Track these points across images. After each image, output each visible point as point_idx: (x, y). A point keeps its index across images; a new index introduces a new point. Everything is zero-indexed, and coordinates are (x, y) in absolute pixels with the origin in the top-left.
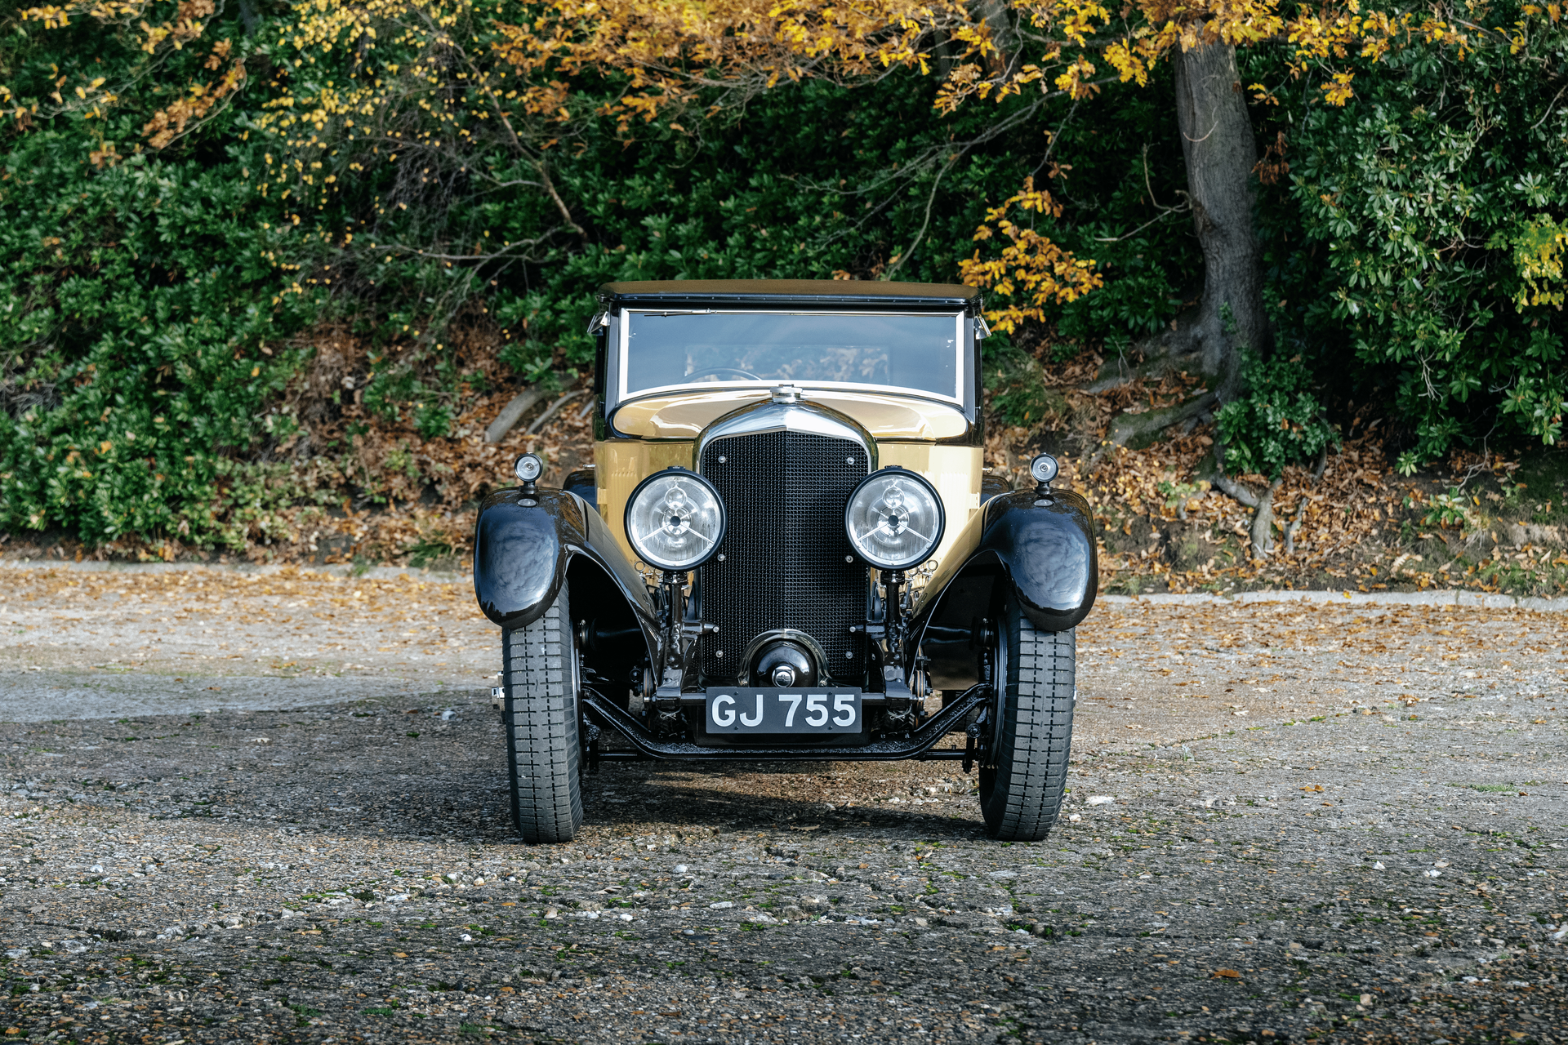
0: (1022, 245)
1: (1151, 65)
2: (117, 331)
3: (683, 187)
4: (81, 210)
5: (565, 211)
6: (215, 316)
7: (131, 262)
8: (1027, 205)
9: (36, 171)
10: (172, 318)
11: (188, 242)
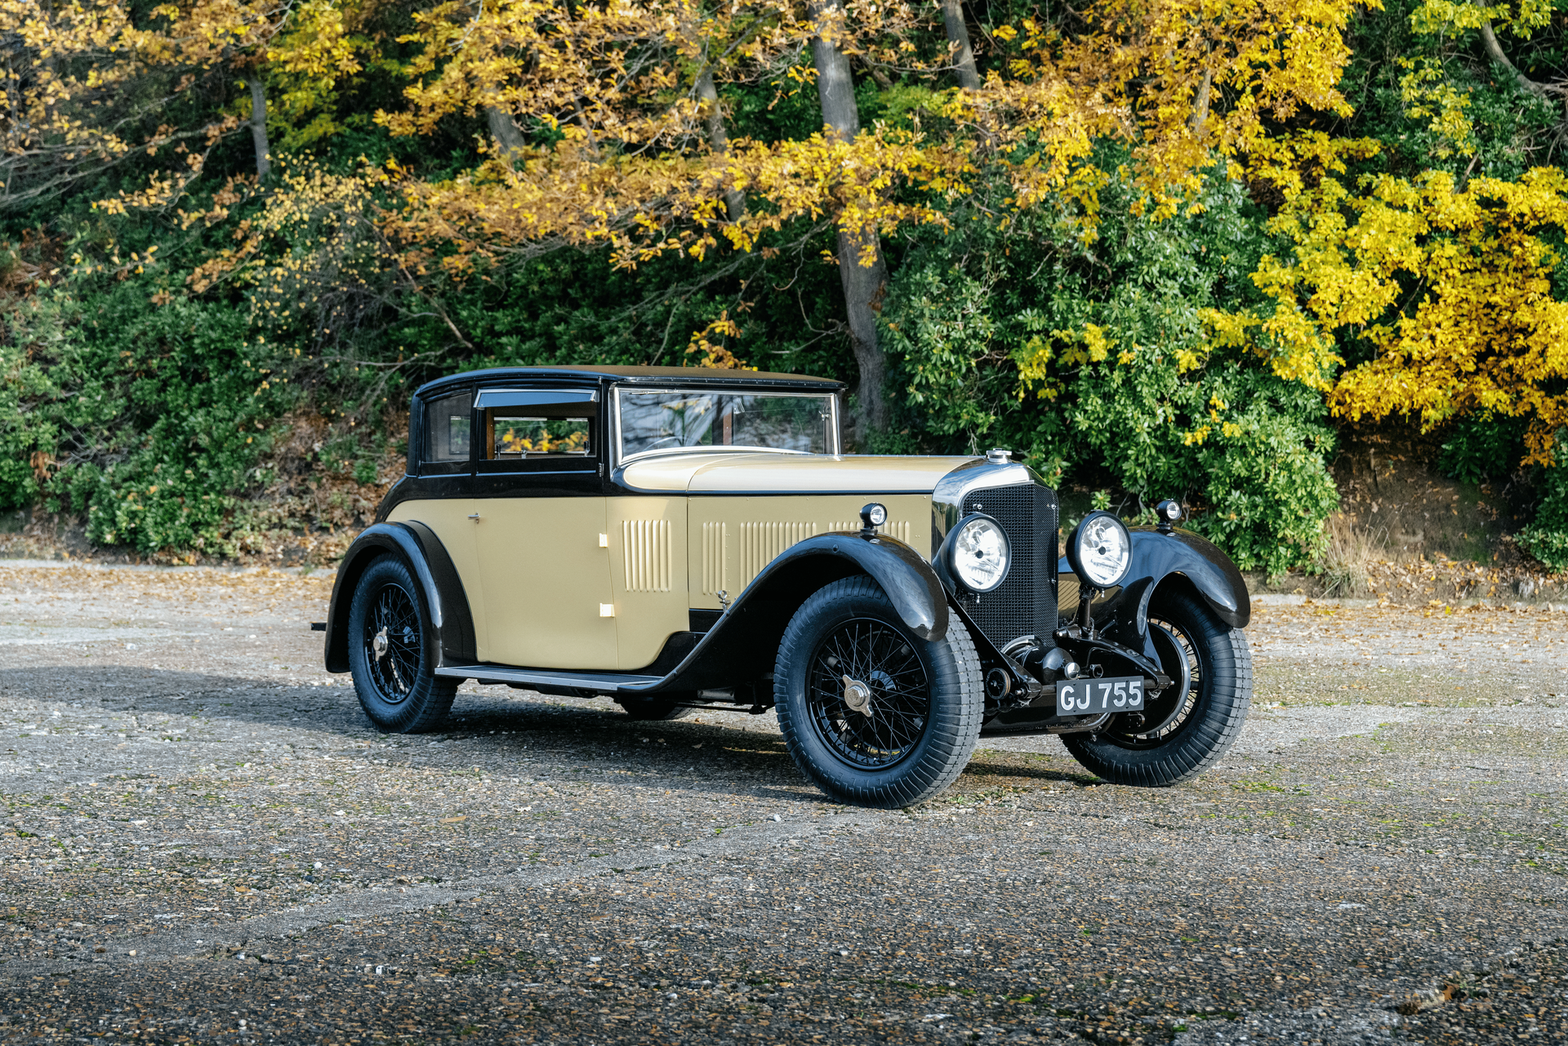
0: (712, 356)
1: (755, 239)
2: (168, 413)
3: (534, 316)
4: (144, 333)
5: (458, 333)
6: (228, 403)
7: (179, 368)
8: (718, 330)
9: (120, 308)
10: (202, 404)
11: (214, 353)
